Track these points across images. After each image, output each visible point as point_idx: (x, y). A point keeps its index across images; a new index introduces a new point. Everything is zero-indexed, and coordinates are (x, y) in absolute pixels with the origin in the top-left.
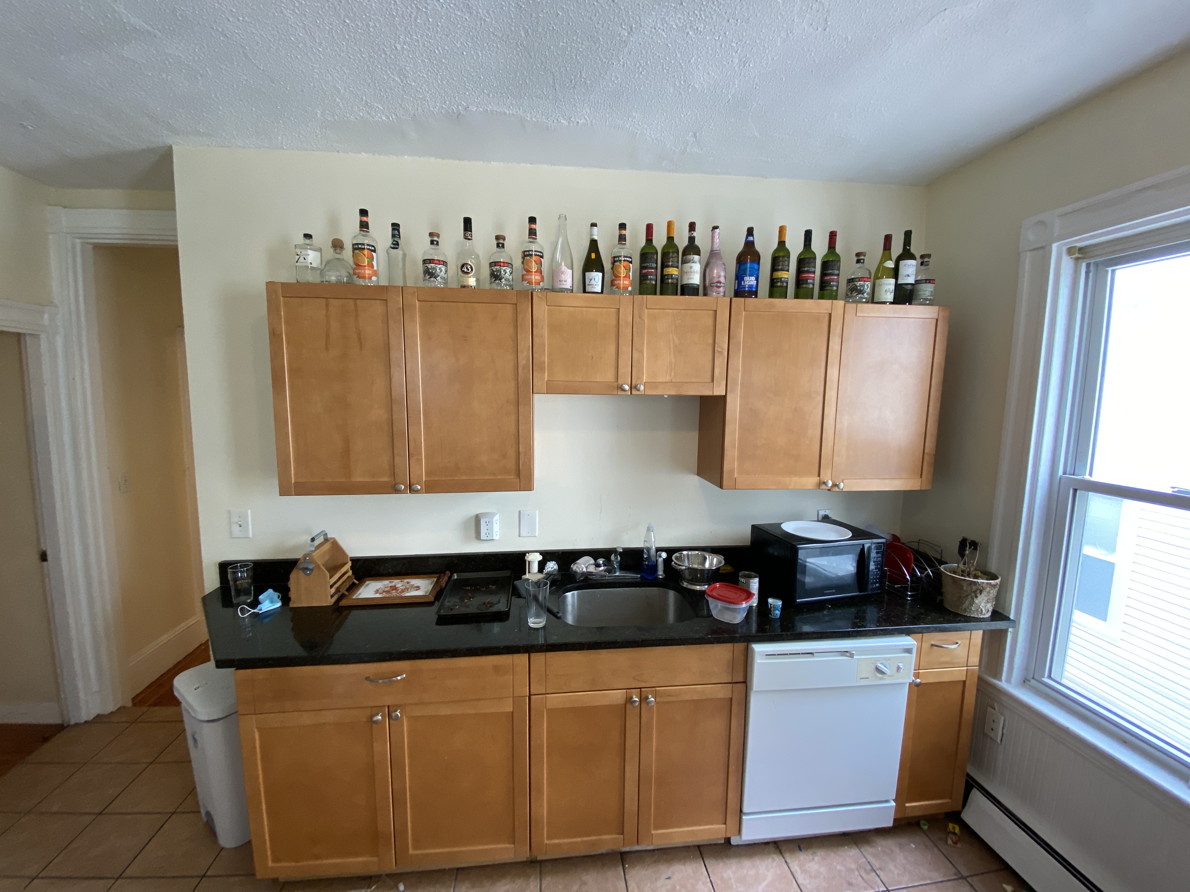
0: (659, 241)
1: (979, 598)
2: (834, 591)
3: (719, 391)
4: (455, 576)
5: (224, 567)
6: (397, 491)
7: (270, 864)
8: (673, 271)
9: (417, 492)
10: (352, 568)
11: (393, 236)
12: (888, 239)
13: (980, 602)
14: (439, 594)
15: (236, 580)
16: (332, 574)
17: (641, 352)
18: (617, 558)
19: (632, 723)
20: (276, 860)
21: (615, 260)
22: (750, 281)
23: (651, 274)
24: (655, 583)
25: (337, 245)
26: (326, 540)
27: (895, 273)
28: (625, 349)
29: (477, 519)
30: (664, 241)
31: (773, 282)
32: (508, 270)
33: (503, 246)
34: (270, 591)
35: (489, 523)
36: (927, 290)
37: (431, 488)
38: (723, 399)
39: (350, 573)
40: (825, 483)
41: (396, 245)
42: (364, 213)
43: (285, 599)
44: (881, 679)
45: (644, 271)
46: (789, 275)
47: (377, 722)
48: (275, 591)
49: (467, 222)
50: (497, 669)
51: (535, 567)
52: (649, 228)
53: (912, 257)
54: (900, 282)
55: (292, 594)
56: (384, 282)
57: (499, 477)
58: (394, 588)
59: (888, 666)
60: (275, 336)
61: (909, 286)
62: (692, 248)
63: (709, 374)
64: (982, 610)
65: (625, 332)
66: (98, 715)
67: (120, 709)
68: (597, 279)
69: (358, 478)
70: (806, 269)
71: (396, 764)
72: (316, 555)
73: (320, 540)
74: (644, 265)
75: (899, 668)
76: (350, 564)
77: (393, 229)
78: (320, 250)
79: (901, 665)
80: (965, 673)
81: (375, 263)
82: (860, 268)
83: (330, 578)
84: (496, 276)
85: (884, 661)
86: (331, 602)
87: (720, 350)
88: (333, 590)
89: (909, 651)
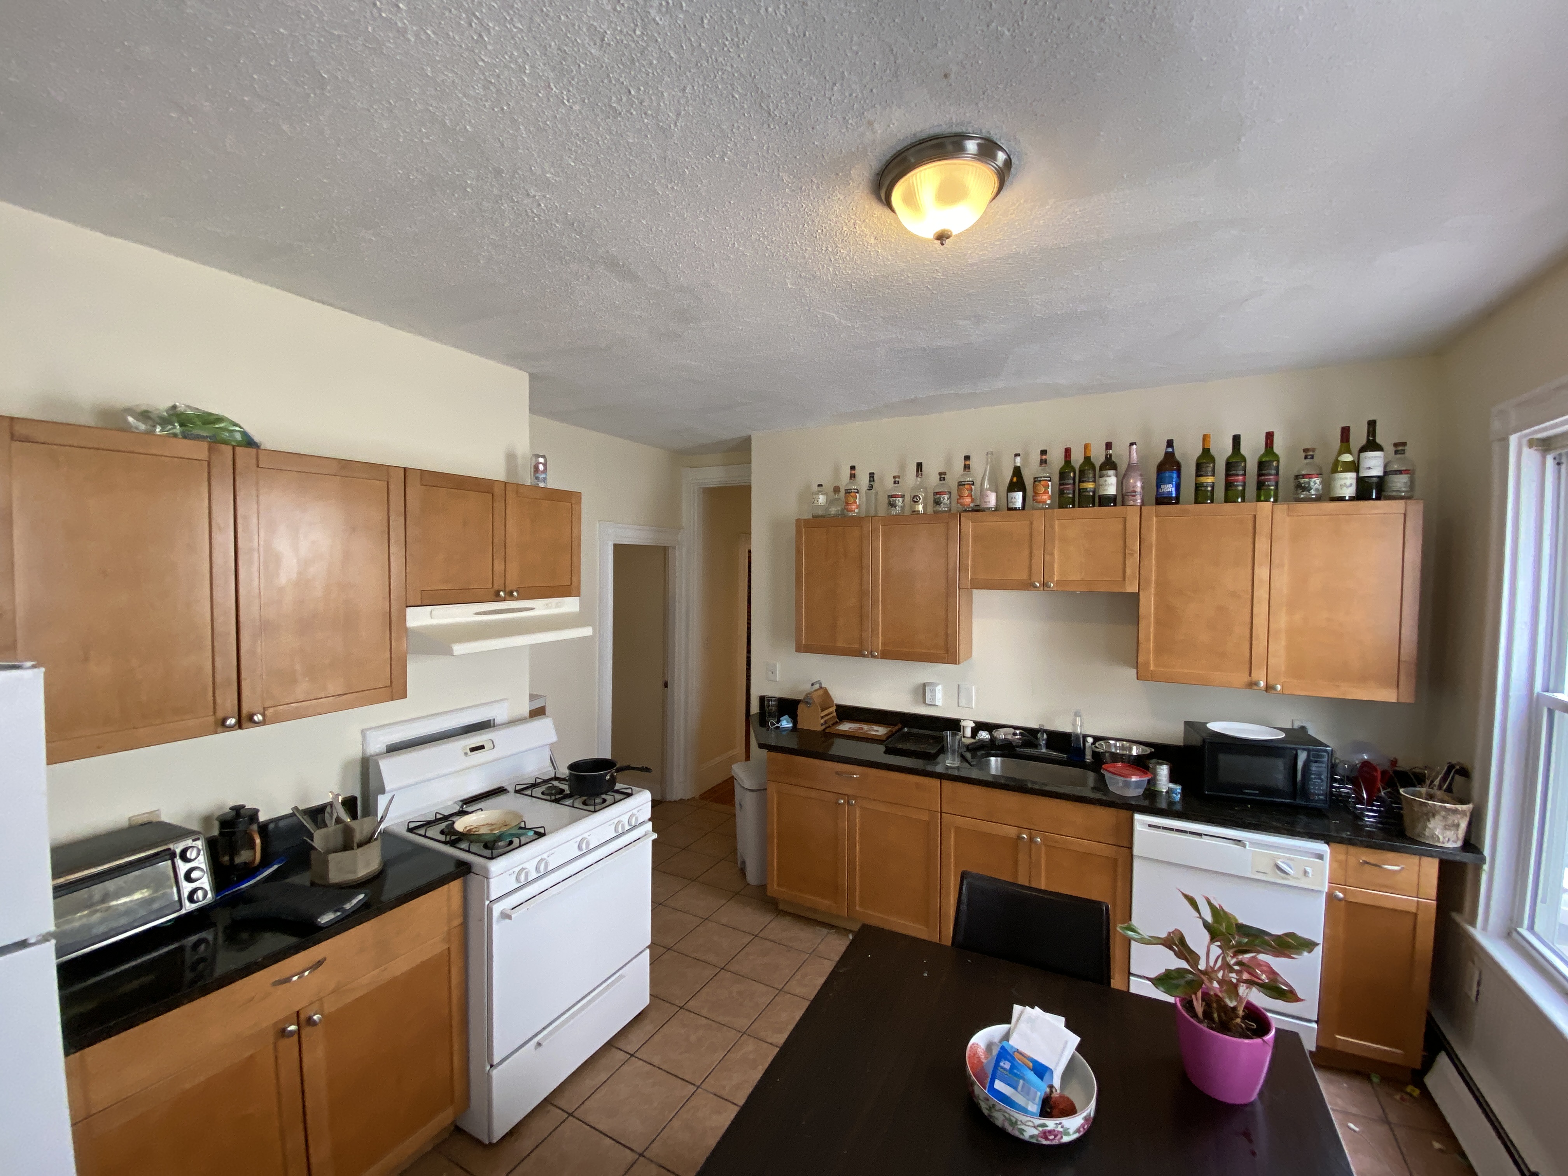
0: (1077, 459)
1: (1432, 822)
2: (1257, 792)
3: (1132, 588)
4: (906, 730)
5: (762, 699)
6: (863, 656)
7: (776, 887)
8: (1090, 486)
9: (875, 657)
10: (836, 711)
11: (870, 481)
12: (1345, 432)
13: (1435, 828)
14: (889, 736)
15: (769, 706)
16: (823, 710)
17: (1052, 554)
18: (1043, 736)
19: (1022, 857)
20: (779, 885)
21: (1036, 480)
22: (1170, 488)
23: (1068, 489)
24: (1082, 764)
25: (837, 490)
26: (821, 687)
27: (1354, 467)
28: (1038, 553)
29: (924, 686)
30: (1081, 460)
31: (1198, 487)
32: (946, 497)
33: (944, 479)
34: (787, 716)
35: (933, 691)
36: (1399, 482)
37: (886, 655)
38: (1135, 597)
39: (835, 714)
40: (1256, 684)
41: (871, 487)
42: (853, 468)
43: (795, 723)
44: (1283, 878)
45: (1062, 487)
46: (1215, 480)
47: (840, 804)
48: (790, 717)
49: (919, 466)
50: (918, 786)
51: (968, 733)
52: (1068, 451)
53: (1379, 448)
54: (1361, 475)
55: (799, 719)
56: (863, 514)
57: (932, 651)
58: (862, 729)
59: (1292, 866)
60: (798, 551)
61: (1374, 479)
62: (1109, 464)
63: (1121, 573)
64: (1439, 838)
65: (1039, 539)
66: (681, 799)
67: (693, 798)
68: (1017, 497)
69: (840, 644)
70: (1233, 472)
71: (851, 837)
72: (815, 695)
73: (817, 686)
74: (1062, 482)
75: (1305, 872)
76: (834, 708)
77: (870, 477)
78: (826, 494)
79: (1309, 870)
80: (1415, 904)
81: (857, 500)
82: (1307, 464)
83: (822, 711)
84: (937, 502)
85: (1290, 862)
86: (820, 728)
87: (1130, 552)
88: (822, 721)
89: (1320, 857)
